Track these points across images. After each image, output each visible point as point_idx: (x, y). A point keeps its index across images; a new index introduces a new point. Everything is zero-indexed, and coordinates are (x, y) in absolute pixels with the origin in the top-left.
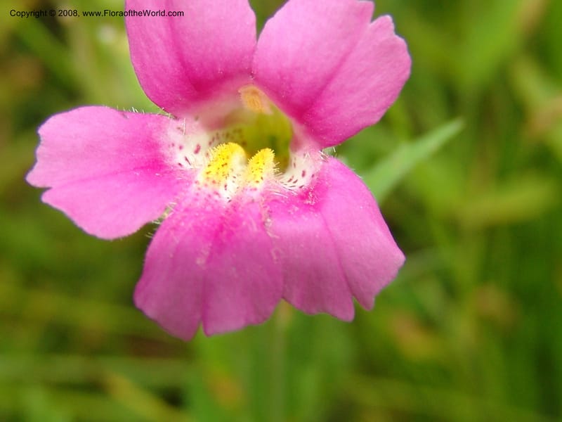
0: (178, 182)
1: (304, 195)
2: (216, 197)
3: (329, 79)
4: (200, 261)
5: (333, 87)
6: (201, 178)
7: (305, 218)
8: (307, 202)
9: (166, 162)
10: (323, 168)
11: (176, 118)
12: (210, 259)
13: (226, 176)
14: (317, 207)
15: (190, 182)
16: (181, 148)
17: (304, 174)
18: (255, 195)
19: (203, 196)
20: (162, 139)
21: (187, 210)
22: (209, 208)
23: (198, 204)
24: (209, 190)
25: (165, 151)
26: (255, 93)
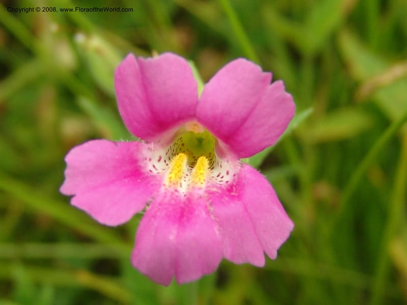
0: (152, 185)
1: (230, 189)
2: (177, 194)
3: (244, 120)
4: (172, 237)
5: (246, 125)
6: (166, 181)
7: (232, 205)
8: (233, 194)
9: (143, 171)
10: (241, 171)
11: (147, 143)
12: (178, 236)
13: (180, 178)
14: (239, 197)
15: (160, 186)
16: (150, 160)
17: (228, 173)
18: (201, 192)
19: (169, 194)
20: (140, 156)
21: (160, 204)
22: (173, 202)
23: (167, 200)
24: (172, 190)
25: (141, 164)
26: (196, 125)
